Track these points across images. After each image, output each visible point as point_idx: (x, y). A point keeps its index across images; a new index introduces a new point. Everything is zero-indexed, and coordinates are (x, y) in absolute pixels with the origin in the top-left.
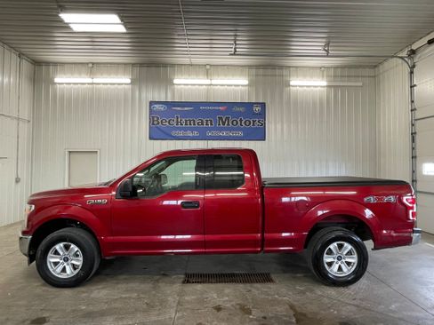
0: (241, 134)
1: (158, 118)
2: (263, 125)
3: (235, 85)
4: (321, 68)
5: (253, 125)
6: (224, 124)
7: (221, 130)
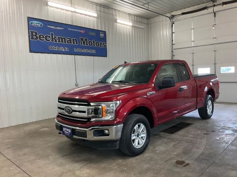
0: (94, 51)
1: (36, 34)
2: (106, 46)
3: (89, 16)
4: (129, 14)
5: (101, 46)
6: (84, 44)
7: (83, 48)
